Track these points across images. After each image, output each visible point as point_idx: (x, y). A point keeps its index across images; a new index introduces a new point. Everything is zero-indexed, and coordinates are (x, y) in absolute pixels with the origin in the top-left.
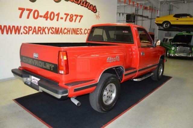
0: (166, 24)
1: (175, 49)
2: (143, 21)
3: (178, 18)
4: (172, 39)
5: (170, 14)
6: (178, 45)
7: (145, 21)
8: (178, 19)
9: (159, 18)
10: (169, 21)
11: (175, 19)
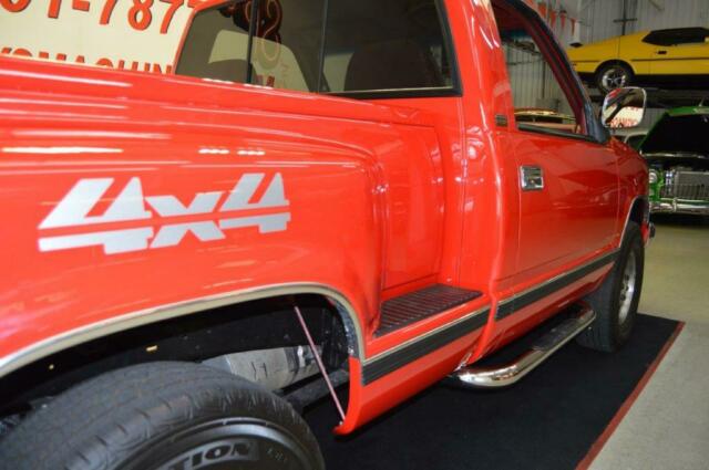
0: (611, 76)
1: (659, 180)
2: (514, 67)
3: (662, 48)
4: (641, 137)
5: (623, 34)
6: (668, 165)
7: (520, 66)
8: (664, 53)
9: (580, 49)
10: (626, 58)
11: (651, 50)
